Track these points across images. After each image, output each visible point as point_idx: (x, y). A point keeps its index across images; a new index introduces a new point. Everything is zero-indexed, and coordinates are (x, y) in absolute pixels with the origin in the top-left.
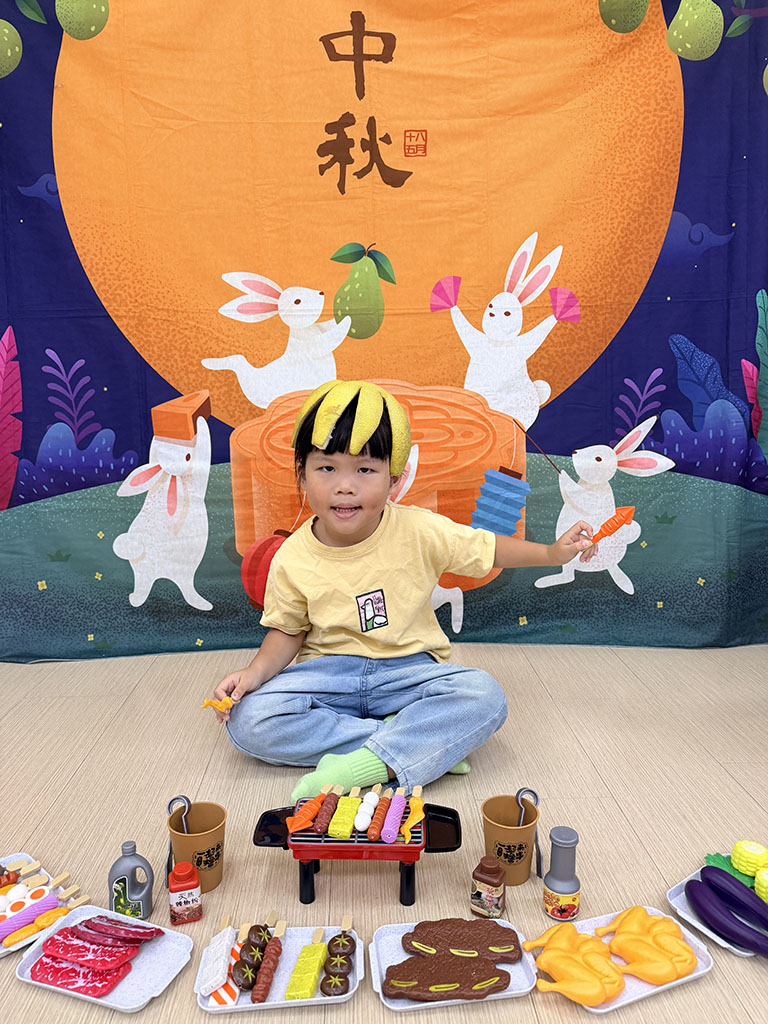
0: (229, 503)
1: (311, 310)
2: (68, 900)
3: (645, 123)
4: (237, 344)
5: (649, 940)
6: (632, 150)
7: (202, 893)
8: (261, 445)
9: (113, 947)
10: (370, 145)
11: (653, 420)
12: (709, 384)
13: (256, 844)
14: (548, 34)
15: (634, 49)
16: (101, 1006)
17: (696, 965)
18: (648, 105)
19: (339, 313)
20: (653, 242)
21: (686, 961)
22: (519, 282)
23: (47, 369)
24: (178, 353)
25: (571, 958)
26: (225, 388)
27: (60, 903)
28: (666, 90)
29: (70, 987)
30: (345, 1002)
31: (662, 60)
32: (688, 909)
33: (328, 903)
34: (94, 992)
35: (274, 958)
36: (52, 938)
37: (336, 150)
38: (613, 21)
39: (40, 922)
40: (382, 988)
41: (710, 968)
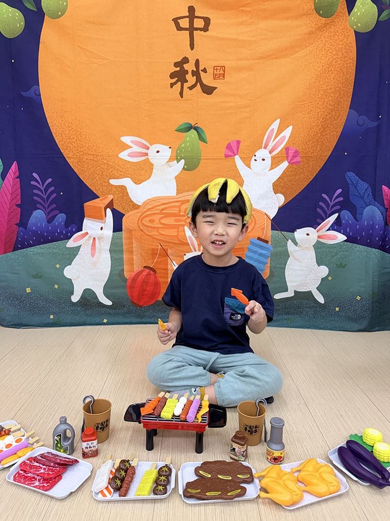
0: (121, 252)
1: (164, 156)
2: (33, 444)
3: (336, 64)
4: (127, 173)
5: (317, 475)
6: (329, 78)
7: (98, 443)
8: (138, 223)
9: (54, 467)
10: (196, 73)
11: (337, 215)
12: (365, 197)
13: (125, 420)
14: (287, 18)
15: (332, 26)
16: (46, 495)
17: (340, 488)
18: (338, 55)
19: (179, 158)
20: (339, 125)
21: (334, 486)
22: (270, 144)
23: (33, 183)
24: (98, 177)
25: (278, 482)
26: (121, 194)
27: (29, 445)
28: (347, 47)
29: (32, 485)
30: (165, 499)
31: (346, 32)
32: (339, 461)
33: (160, 451)
34: (43, 488)
35: (131, 475)
36: (24, 462)
37: (179, 75)
38: (321, 12)
39: (19, 453)
40: (183, 493)
41: (347, 490)
